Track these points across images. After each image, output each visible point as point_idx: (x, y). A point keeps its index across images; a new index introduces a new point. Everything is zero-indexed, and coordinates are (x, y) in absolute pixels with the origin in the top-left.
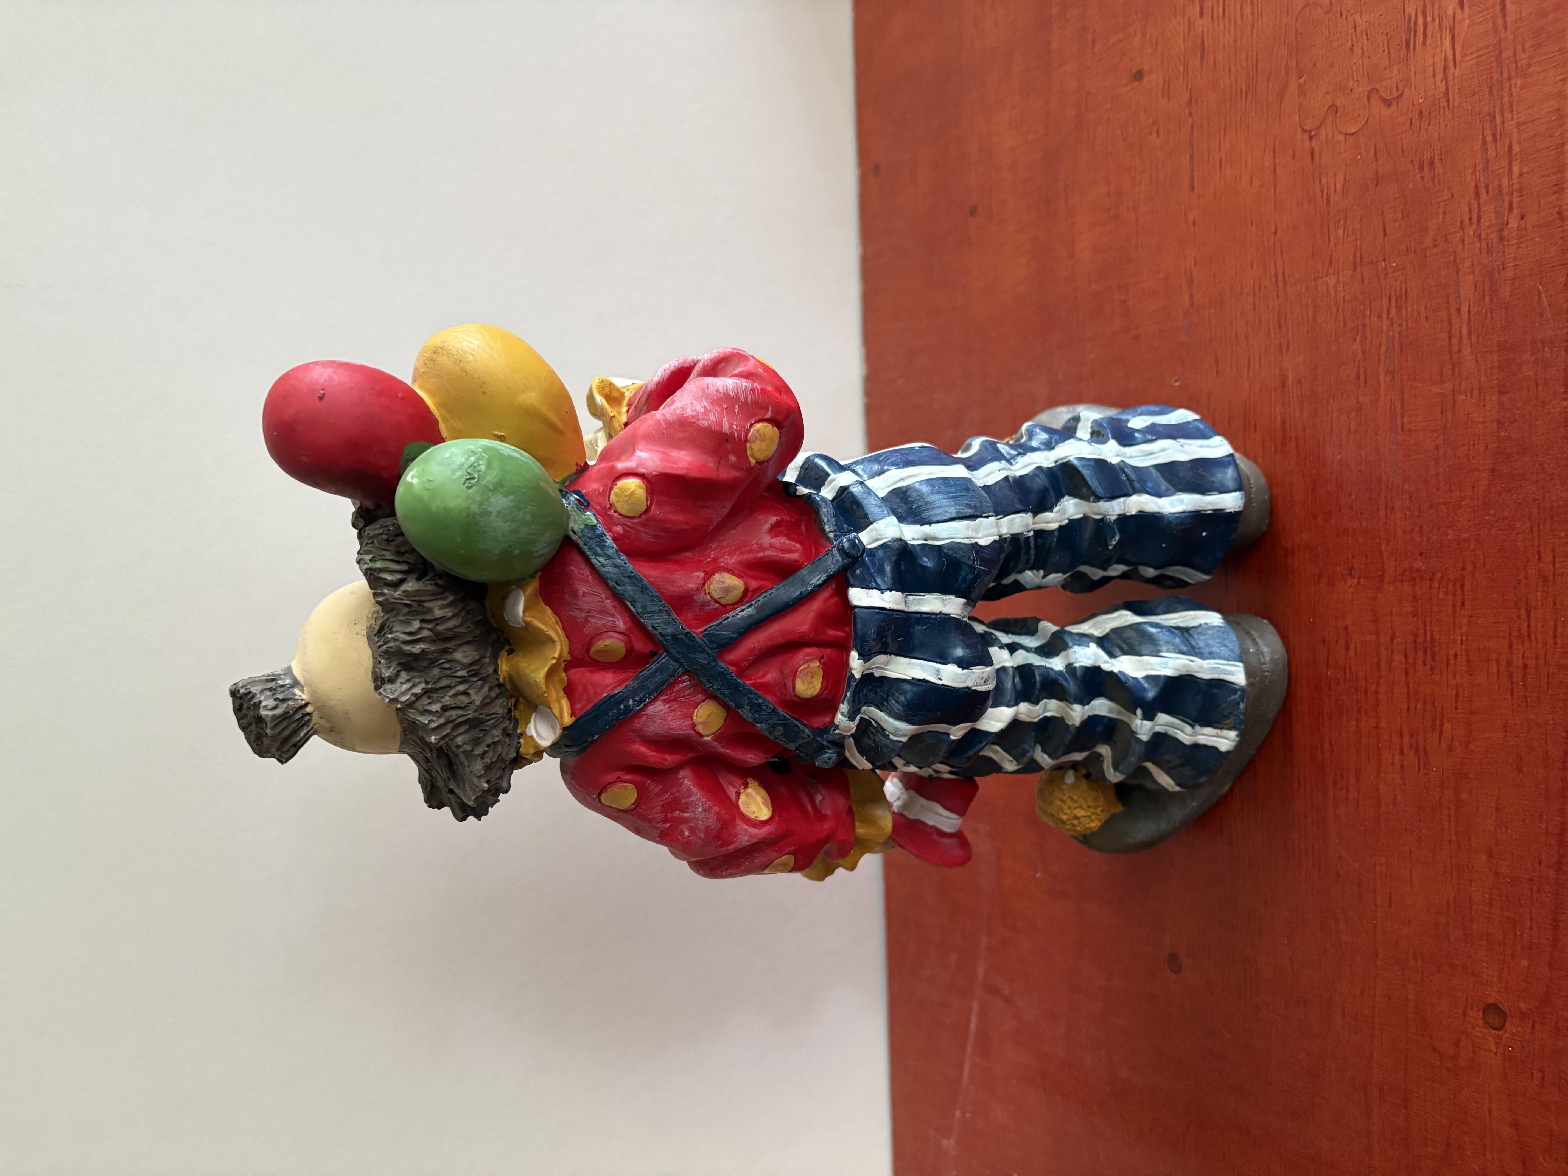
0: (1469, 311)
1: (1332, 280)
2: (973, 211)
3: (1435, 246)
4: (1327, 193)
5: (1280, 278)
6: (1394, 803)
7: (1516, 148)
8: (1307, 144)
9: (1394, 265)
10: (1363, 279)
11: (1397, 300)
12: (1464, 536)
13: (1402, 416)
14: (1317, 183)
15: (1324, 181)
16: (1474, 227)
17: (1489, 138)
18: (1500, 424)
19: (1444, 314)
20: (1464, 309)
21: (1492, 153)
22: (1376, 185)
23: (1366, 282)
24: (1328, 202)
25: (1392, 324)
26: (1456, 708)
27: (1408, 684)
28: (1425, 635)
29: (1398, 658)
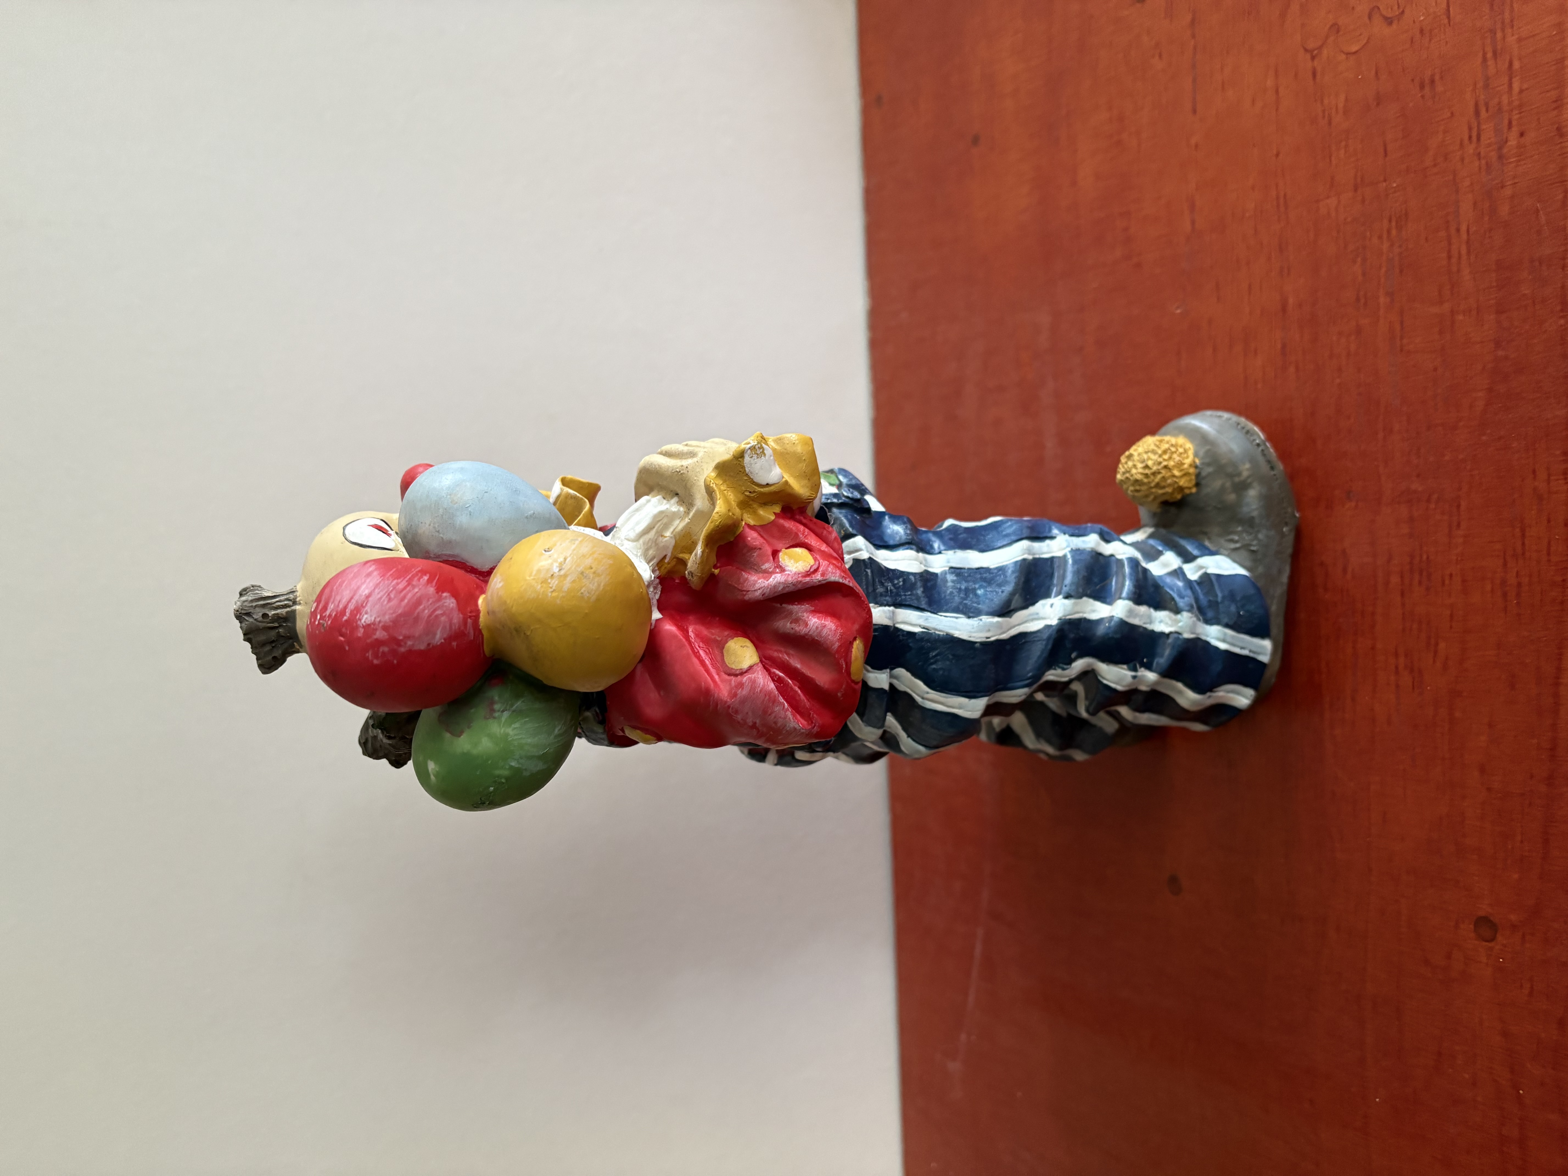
0: (1468, 230)
1: (1333, 202)
3: (1435, 165)
4: (1329, 114)
5: (1281, 201)
6: (1389, 723)
7: (1516, 65)
8: (1309, 65)
9: (1395, 185)
10: (1363, 201)
11: (1397, 221)
12: (1461, 457)
13: (1402, 338)
14: (1319, 103)
15: (1326, 101)
16: (1474, 145)
18: (1498, 344)
19: (1442, 234)
20: (1464, 228)
21: (1492, 70)
22: (1378, 104)
23: (1367, 203)
24: (1330, 123)
25: (1392, 245)
26: (1451, 627)
27: (1403, 605)
28: (1421, 556)
29: (1395, 580)
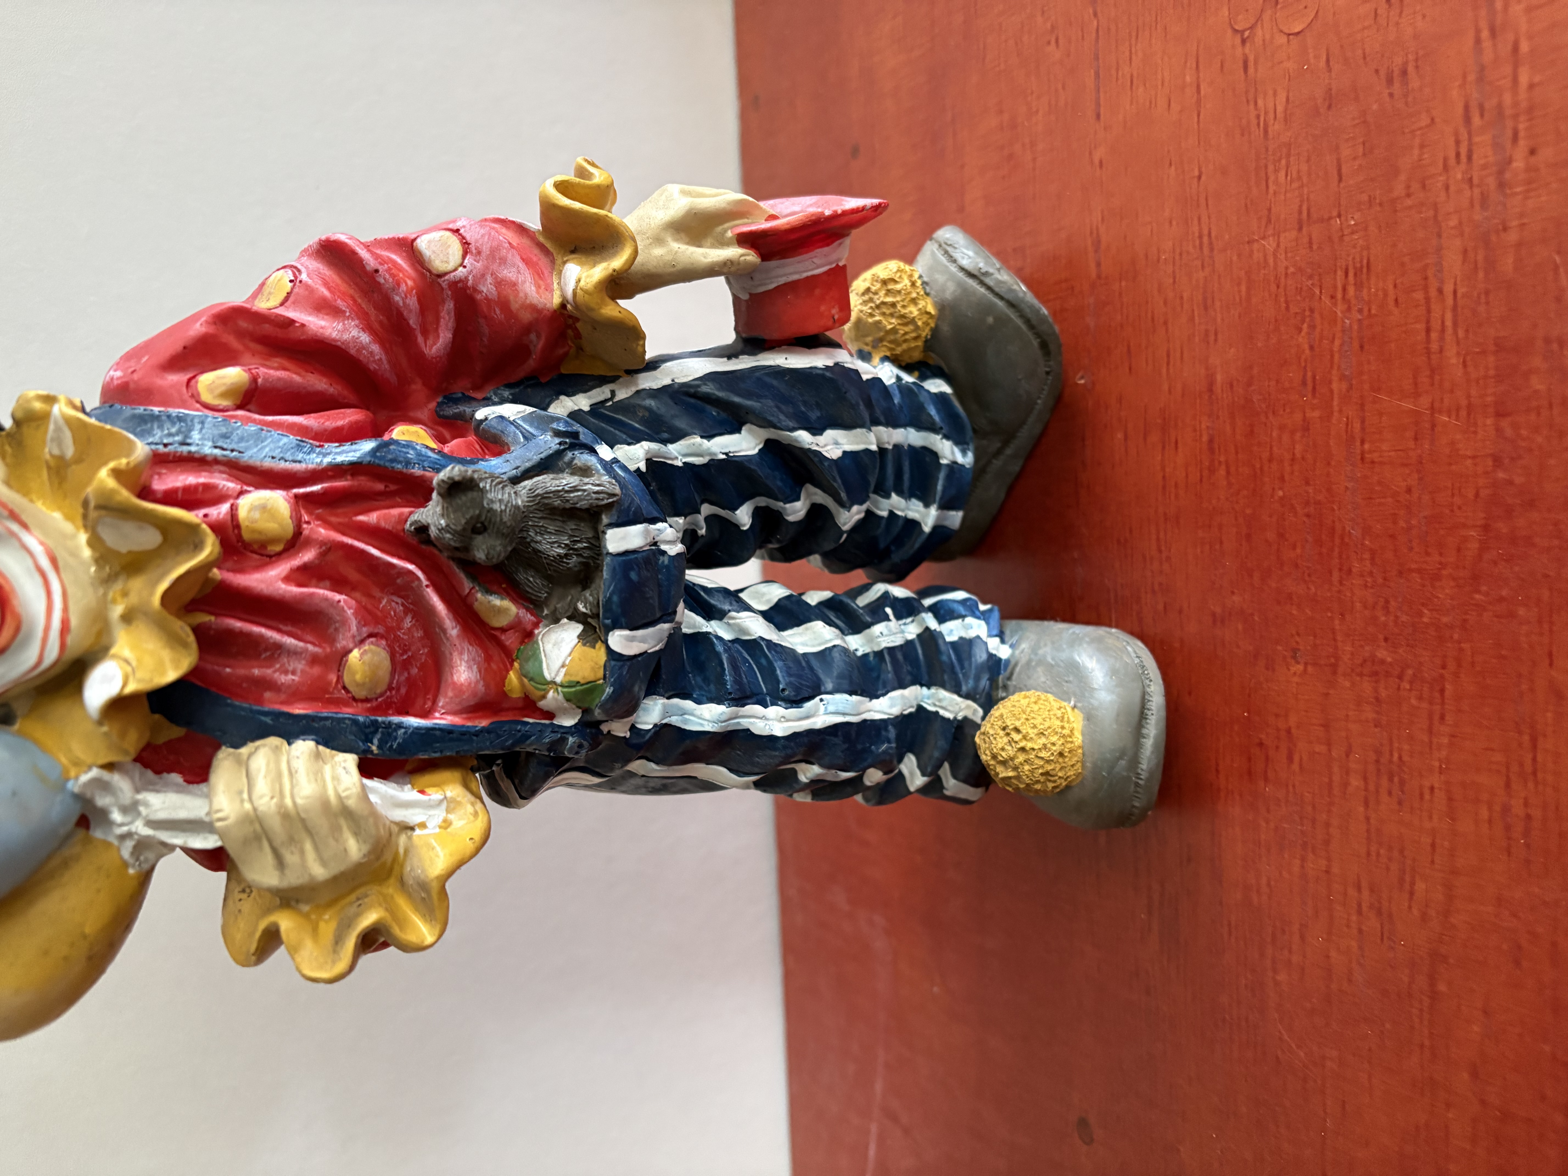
0: (1455, 292)
1: (1270, 244)
2: (855, 152)
3: (1408, 195)
4: (1265, 120)
5: (1205, 239)
6: (1350, 981)
7: (1524, 47)
8: (1239, 51)
9: (1353, 223)
10: (1311, 244)
11: (1355, 274)
12: (1445, 620)
13: (1363, 442)
14: (1252, 106)
15: (1260, 103)
16: (1463, 166)
17: (1485, 34)
18: (1497, 461)
19: (1419, 296)
20: (1448, 289)
21: (1488, 56)
22: (1329, 107)
23: (1315, 247)
24: (1266, 133)
25: (1349, 309)
26: (1433, 862)
27: (1368, 819)
28: (1391, 755)
29: (1355, 782)
